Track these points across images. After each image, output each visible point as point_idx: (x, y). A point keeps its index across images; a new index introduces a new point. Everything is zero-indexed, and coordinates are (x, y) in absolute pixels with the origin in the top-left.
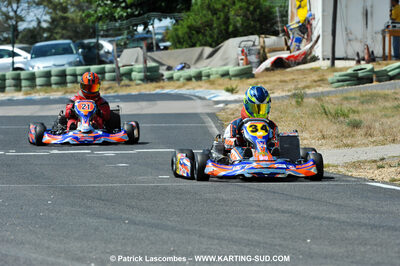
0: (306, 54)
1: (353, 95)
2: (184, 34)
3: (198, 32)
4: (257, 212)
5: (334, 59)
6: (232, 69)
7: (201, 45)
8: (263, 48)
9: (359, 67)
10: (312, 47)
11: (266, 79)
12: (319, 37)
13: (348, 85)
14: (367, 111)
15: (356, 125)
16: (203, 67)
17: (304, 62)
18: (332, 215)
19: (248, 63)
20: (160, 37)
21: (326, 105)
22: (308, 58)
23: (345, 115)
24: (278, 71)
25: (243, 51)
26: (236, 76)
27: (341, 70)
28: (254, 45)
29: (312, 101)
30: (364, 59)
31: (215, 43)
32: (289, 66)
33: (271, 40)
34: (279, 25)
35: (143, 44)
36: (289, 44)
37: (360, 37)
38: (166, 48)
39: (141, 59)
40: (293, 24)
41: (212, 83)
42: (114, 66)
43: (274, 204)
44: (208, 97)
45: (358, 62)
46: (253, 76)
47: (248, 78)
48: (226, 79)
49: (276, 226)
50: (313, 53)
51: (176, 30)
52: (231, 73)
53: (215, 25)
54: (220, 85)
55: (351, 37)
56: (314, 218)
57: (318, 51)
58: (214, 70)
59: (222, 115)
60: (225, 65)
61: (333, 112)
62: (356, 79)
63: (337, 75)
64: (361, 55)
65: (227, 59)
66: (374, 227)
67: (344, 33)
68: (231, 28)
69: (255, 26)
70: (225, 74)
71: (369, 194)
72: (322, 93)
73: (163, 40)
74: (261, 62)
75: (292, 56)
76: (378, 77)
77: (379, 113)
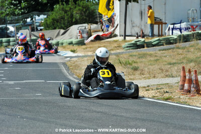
0: (111, 33)
1: (134, 54)
2: (50, 23)
3: (57, 22)
4: (85, 112)
5: (125, 36)
6: (74, 40)
7: (59, 28)
8: (90, 30)
9: (137, 40)
10: (114, 30)
11: (91, 46)
12: (118, 25)
13: (132, 49)
14: (141, 62)
15: (136, 69)
16: (60, 39)
17: (110, 37)
18: (122, 114)
19: (82, 37)
20: (38, 24)
21: (121, 59)
22: (112, 35)
23: (130, 64)
24: (97, 42)
25: (80, 32)
26: (76, 44)
27: (129, 41)
28: (85, 29)
29: (114, 57)
30: (140, 36)
31: (66, 28)
32: (103, 39)
33: (94, 26)
34: (98, 18)
35: (30, 28)
36: (103, 28)
37: (138, 25)
38: (41, 30)
39: (28, 35)
40: (105, 18)
41: (64, 47)
42: (15, 38)
43: (94, 108)
44: (62, 55)
45: (137, 37)
46: (84, 44)
47: (82, 45)
48: (71, 46)
49: (94, 119)
50: (115, 33)
51: (46, 20)
52: (73, 43)
53: (66, 18)
54: (68, 48)
55: (134, 25)
56: (114, 115)
57: (117, 32)
58: (65, 41)
59: (69, 64)
60: (70, 39)
61: (125, 63)
62: (136, 46)
63: (126, 44)
64: (139, 34)
65: (72, 35)
66: (143, 120)
67: (131, 23)
68: (74, 20)
69: (86, 19)
70: (71, 43)
71: (142, 104)
72: (119, 53)
73: (40, 26)
74: (88, 37)
75: (104, 34)
76: (147, 45)
77: (147, 63)
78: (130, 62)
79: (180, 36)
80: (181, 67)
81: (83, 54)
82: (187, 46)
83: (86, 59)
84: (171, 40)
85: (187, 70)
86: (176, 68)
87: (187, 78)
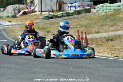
0: (33, 10)
1: (47, 22)
5: (41, 11)
6: (10, 15)
8: (20, 8)
9: (49, 14)
10: (35, 8)
11: (21, 18)
12: (37, 5)
13: (46, 19)
14: (52, 28)
15: (49, 32)
16: (1, 14)
17: (32, 12)
19: (15, 13)
21: (39, 26)
24: (24, 15)
25: (13, 9)
27: (44, 15)
28: (17, 7)
30: (50, 12)
31: (5, 7)
32: (28, 14)
33: (22, 6)
34: (24, 1)
36: (27, 7)
37: (49, 5)
40: (29, 1)
41: (4, 19)
44: (2, 24)
45: (49, 12)
46: (16, 17)
50: (35, 10)
52: (10, 16)
53: (4, 1)
54: (6, 20)
55: (47, 5)
56: (36, 61)
58: (4, 15)
59: (7, 29)
60: (8, 14)
61: (41, 28)
62: (48, 18)
63: (42, 17)
65: (8, 12)
66: (54, 63)
67: (45, 4)
68: (9, 2)
69: (16, 2)
70: (8, 17)
72: (38, 22)
74: (19, 13)
75: (29, 11)
76: (55, 17)
77: (55, 28)
78: (45, 28)
79: (75, 11)
80: (76, 30)
81: (16, 24)
82: (80, 17)
83: (17, 26)
84: (70, 13)
85: (80, 32)
86: (73, 31)
87: (80, 36)
